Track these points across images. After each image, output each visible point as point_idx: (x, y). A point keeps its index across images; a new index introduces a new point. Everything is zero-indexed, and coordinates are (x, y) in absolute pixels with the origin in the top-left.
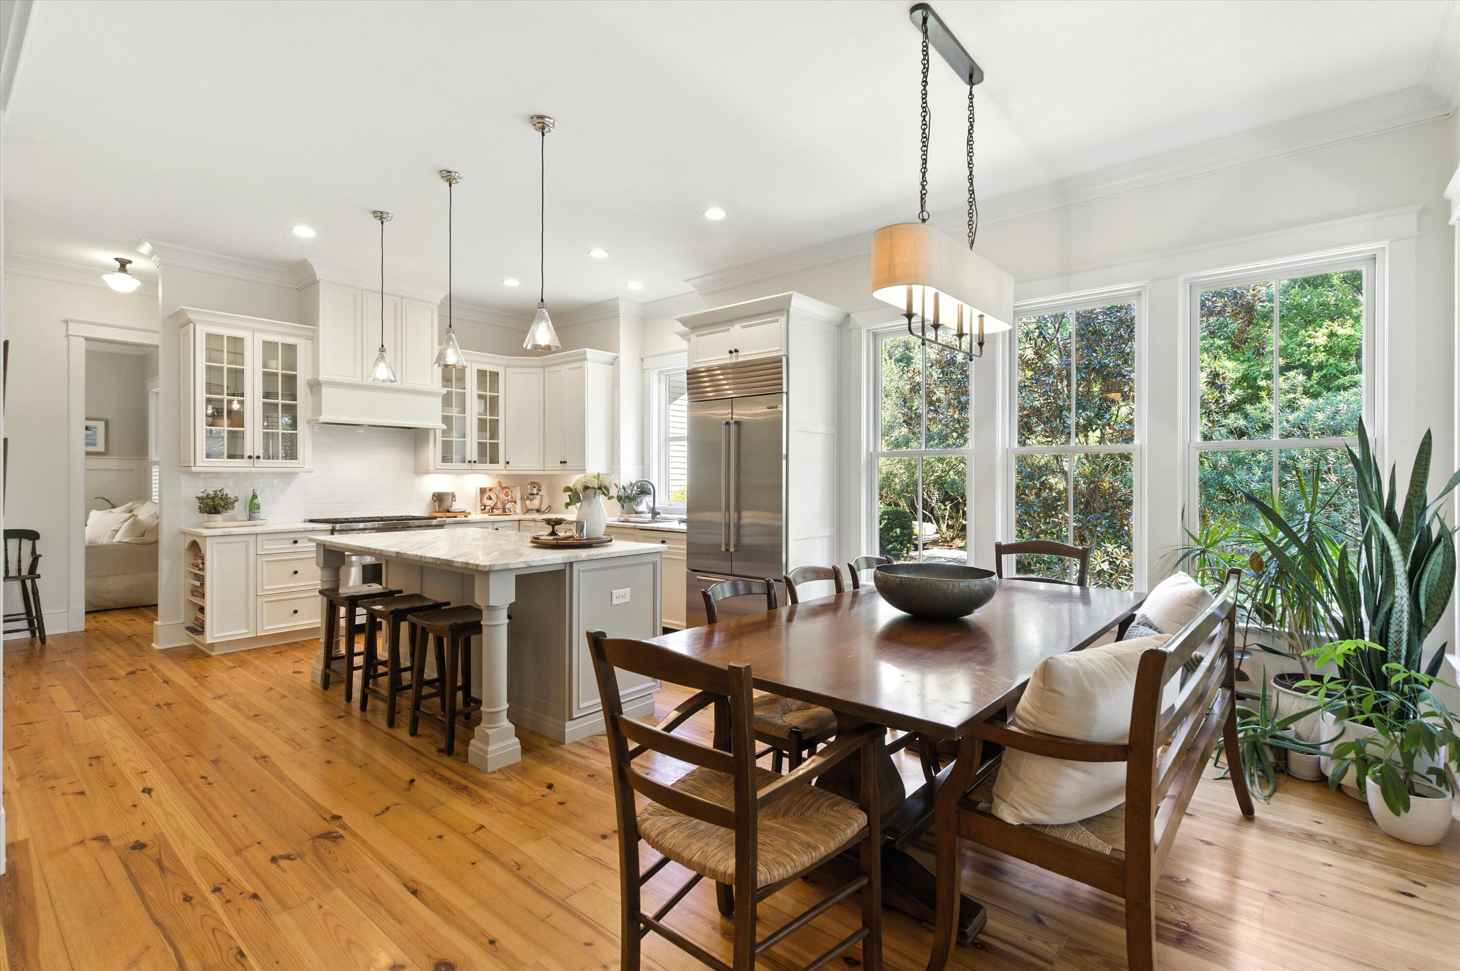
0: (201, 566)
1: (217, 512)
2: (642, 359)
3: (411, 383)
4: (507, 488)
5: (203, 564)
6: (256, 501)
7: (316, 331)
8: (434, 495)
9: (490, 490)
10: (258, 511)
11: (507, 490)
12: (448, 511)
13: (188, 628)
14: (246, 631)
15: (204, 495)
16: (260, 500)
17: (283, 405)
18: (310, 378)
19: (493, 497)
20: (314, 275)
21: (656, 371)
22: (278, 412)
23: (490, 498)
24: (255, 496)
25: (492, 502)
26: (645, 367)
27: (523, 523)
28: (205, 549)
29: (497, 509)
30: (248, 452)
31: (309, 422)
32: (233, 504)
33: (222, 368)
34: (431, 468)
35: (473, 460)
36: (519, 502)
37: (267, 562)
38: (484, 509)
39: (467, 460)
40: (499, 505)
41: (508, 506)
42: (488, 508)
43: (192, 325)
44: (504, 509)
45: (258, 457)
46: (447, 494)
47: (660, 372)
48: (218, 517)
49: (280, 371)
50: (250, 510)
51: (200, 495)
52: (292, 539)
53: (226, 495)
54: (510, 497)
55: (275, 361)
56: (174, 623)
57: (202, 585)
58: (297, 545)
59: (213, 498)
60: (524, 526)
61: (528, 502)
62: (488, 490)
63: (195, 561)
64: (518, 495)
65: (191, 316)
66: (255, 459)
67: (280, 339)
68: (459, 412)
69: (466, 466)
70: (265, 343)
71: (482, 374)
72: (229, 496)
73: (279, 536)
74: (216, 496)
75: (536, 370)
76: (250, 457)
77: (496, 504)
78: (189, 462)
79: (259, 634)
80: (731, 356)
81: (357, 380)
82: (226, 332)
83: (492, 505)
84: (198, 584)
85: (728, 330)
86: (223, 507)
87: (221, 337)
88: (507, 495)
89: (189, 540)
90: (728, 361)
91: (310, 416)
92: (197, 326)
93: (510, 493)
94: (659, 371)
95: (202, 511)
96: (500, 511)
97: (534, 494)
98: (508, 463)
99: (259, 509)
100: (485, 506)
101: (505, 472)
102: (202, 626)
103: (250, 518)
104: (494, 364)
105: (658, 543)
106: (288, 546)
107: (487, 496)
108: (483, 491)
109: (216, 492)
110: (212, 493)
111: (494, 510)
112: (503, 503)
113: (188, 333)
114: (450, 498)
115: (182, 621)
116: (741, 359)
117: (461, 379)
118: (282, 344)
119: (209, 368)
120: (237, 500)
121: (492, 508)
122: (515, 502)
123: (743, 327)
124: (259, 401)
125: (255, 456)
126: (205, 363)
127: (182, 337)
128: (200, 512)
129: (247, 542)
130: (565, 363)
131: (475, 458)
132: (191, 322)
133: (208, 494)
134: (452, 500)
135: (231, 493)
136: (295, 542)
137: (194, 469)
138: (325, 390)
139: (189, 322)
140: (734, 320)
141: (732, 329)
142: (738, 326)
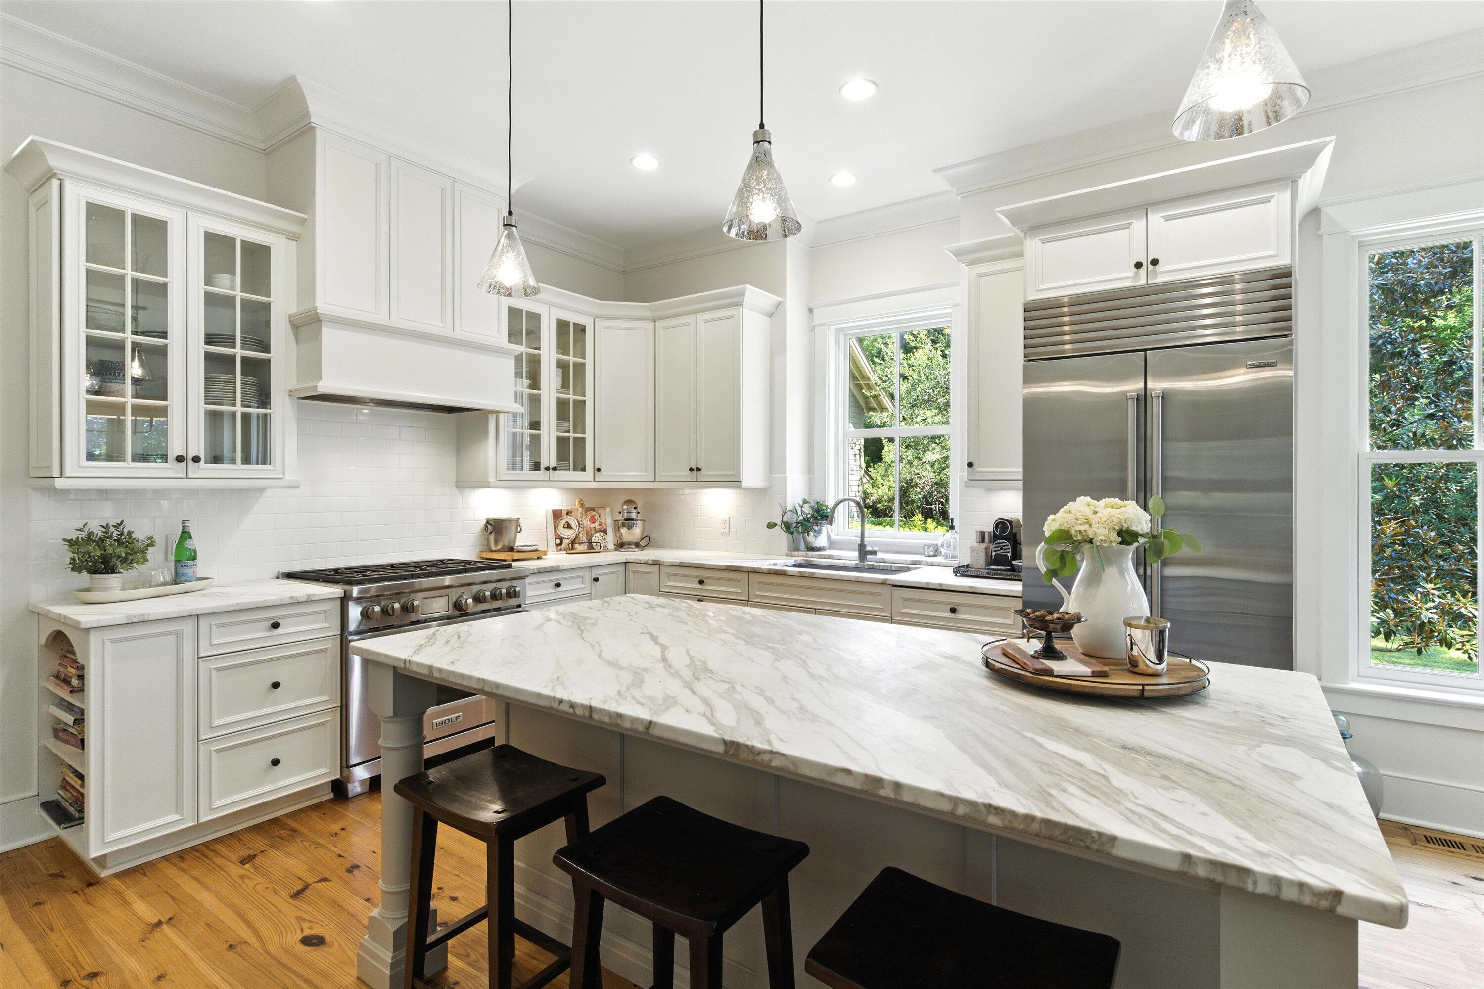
0: (75, 682)
1: (111, 570)
2: (811, 310)
3: (468, 331)
4: (593, 510)
5: (81, 677)
6: (188, 544)
7: (307, 224)
8: (488, 522)
9: (568, 513)
10: (191, 563)
11: (593, 513)
12: (512, 549)
13: (47, 806)
14: (176, 817)
15: (83, 535)
16: (196, 542)
17: (245, 360)
18: (293, 309)
19: (573, 524)
20: (307, 114)
21: (832, 327)
22: (234, 372)
23: (569, 527)
24: (186, 534)
25: (572, 532)
26: (816, 322)
27: (631, 567)
28: (86, 654)
29: (580, 543)
30: (175, 448)
31: (291, 393)
32: (144, 551)
33: (122, 278)
34: (491, 479)
35: (552, 466)
36: (610, 531)
37: (218, 670)
38: (561, 544)
39: (542, 466)
40: (583, 538)
41: (596, 537)
42: (566, 542)
43: (55, 183)
44: (590, 543)
45: (196, 459)
46: (510, 521)
47: (838, 331)
48: (113, 580)
49: (239, 294)
50: (177, 562)
51: (73, 535)
52: (267, 619)
53: (130, 533)
54: (597, 524)
55: (227, 276)
56: (14, 797)
57: (80, 721)
58: (279, 631)
59: (102, 540)
60: (634, 572)
61: (624, 531)
62: (564, 513)
63: (62, 669)
64: (609, 521)
65: (54, 162)
66: (191, 463)
67: (241, 233)
68: (531, 387)
69: (540, 475)
70: (211, 238)
71: (563, 326)
72: (133, 536)
73: (243, 617)
74: (107, 535)
75: (639, 324)
76: (180, 459)
77: (577, 536)
78: (50, 467)
79: (203, 820)
80: (1136, 274)
81: (381, 318)
82: (131, 205)
83: (573, 537)
84: (69, 719)
85: (1127, 227)
86: (124, 560)
87: (118, 215)
88: (593, 521)
89: (47, 630)
90: (1128, 284)
91: (293, 384)
92: (68, 186)
93: (597, 517)
94: (837, 329)
95: (76, 567)
96: (584, 547)
97: (632, 519)
98: (599, 470)
99: (195, 559)
100: (562, 539)
101: (594, 485)
102: (80, 801)
103: (177, 580)
104: (576, 311)
105: (944, 611)
106: (259, 634)
107: (563, 522)
108: (557, 515)
109: (107, 527)
110: (99, 532)
111: (576, 545)
112: (587, 533)
113: (46, 202)
114: (514, 527)
115: (34, 792)
116: (1160, 279)
117: (534, 334)
118: (242, 241)
119: (91, 277)
120: (152, 545)
121: (573, 542)
122: (605, 532)
123: (1168, 219)
124: (198, 349)
125: (191, 456)
126: (83, 265)
127: (32, 210)
128: (73, 570)
129: (178, 634)
130: (696, 312)
131: (553, 463)
132: (54, 175)
133: (90, 534)
134: (517, 532)
135: (140, 529)
136: (276, 626)
137: (59, 483)
138: (327, 333)
139: (50, 175)
140: (1144, 208)
141: (1138, 225)
142: (1156, 218)
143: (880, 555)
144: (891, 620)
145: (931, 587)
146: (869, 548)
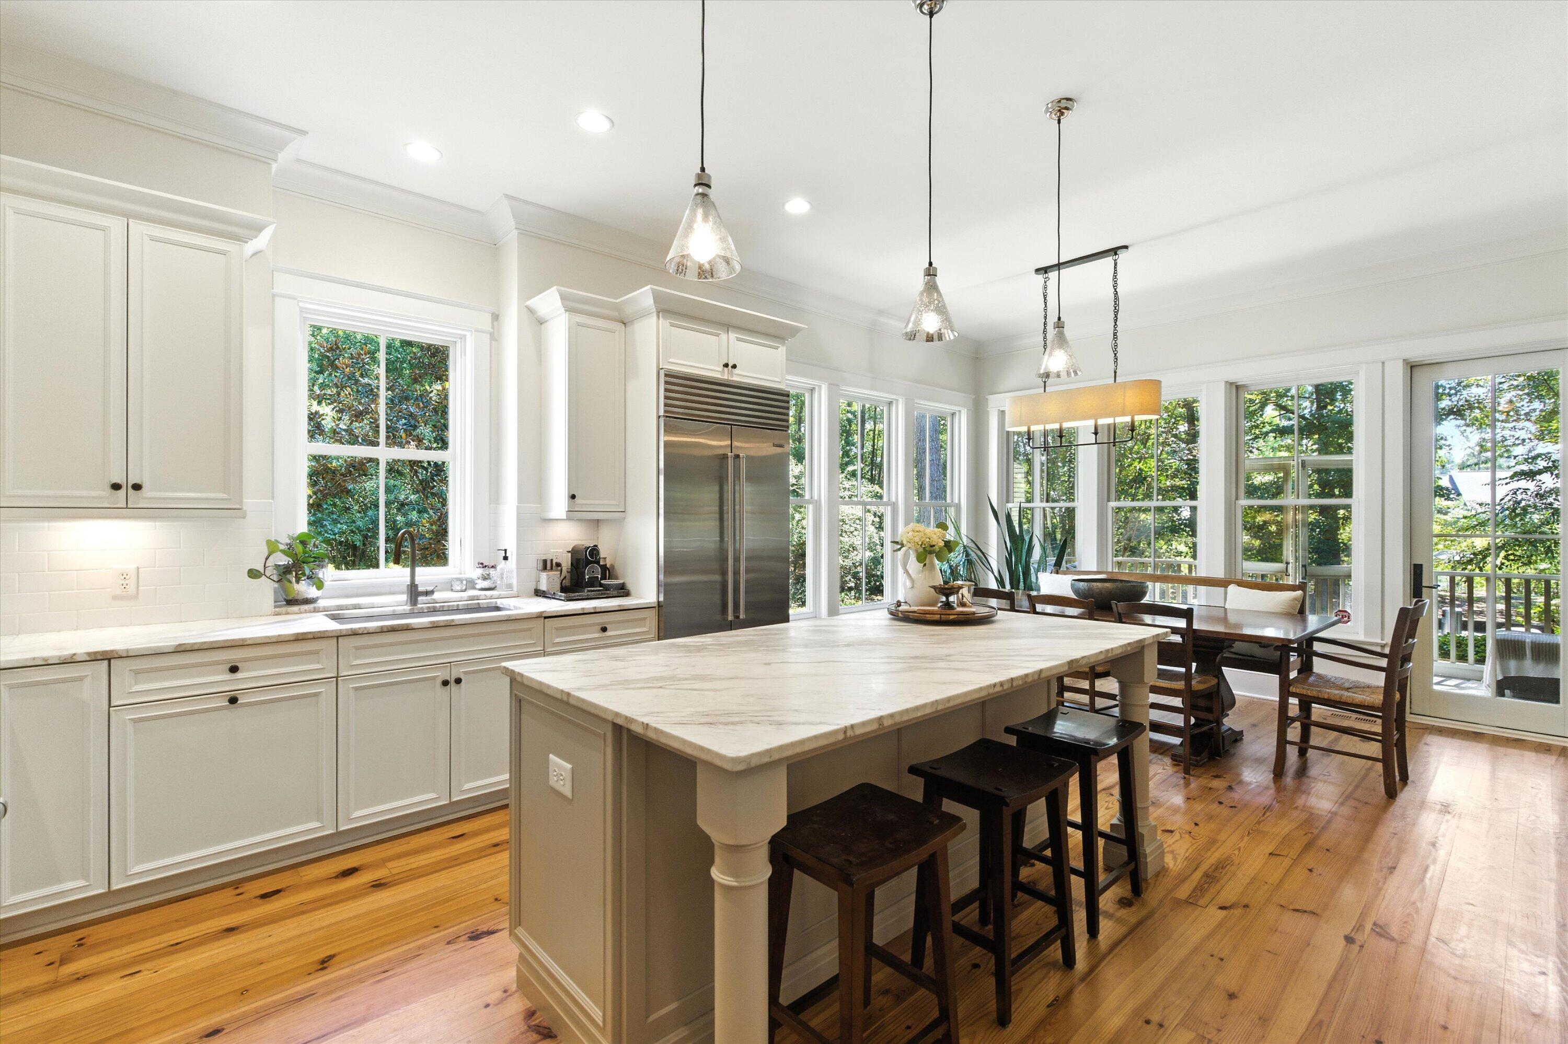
80: (725, 371)
85: (718, 335)
140: (728, 327)
141: (724, 336)
142: (733, 336)
143: (436, 596)
144: (545, 653)
145: (585, 612)
146: (420, 589)
